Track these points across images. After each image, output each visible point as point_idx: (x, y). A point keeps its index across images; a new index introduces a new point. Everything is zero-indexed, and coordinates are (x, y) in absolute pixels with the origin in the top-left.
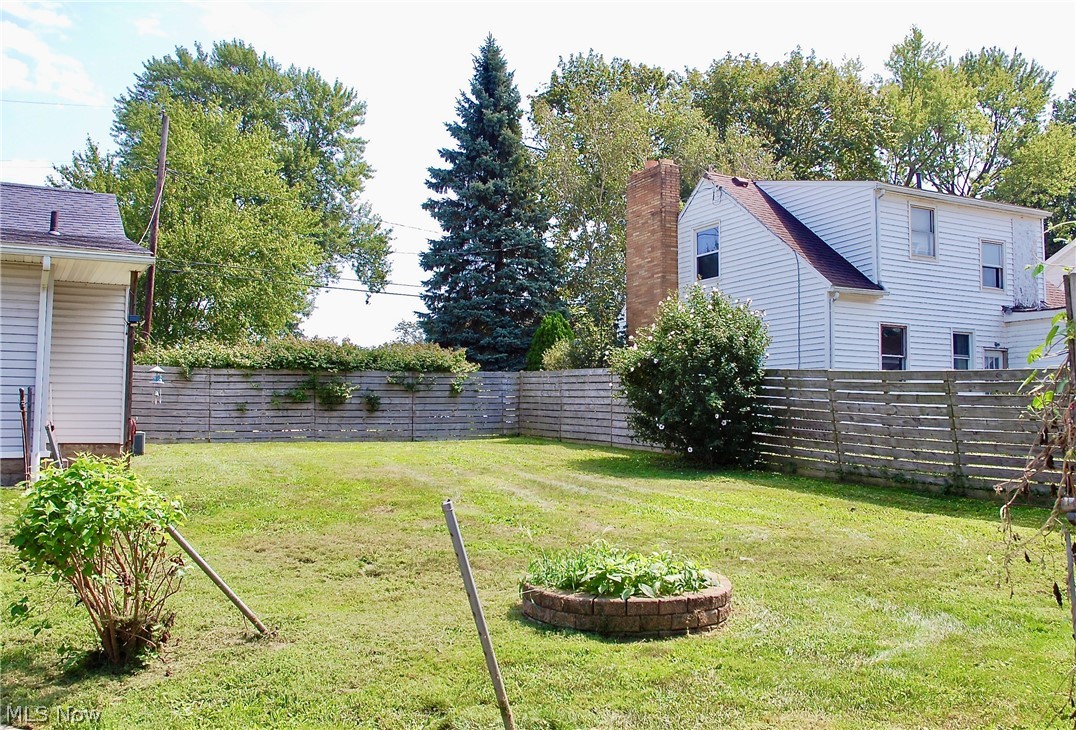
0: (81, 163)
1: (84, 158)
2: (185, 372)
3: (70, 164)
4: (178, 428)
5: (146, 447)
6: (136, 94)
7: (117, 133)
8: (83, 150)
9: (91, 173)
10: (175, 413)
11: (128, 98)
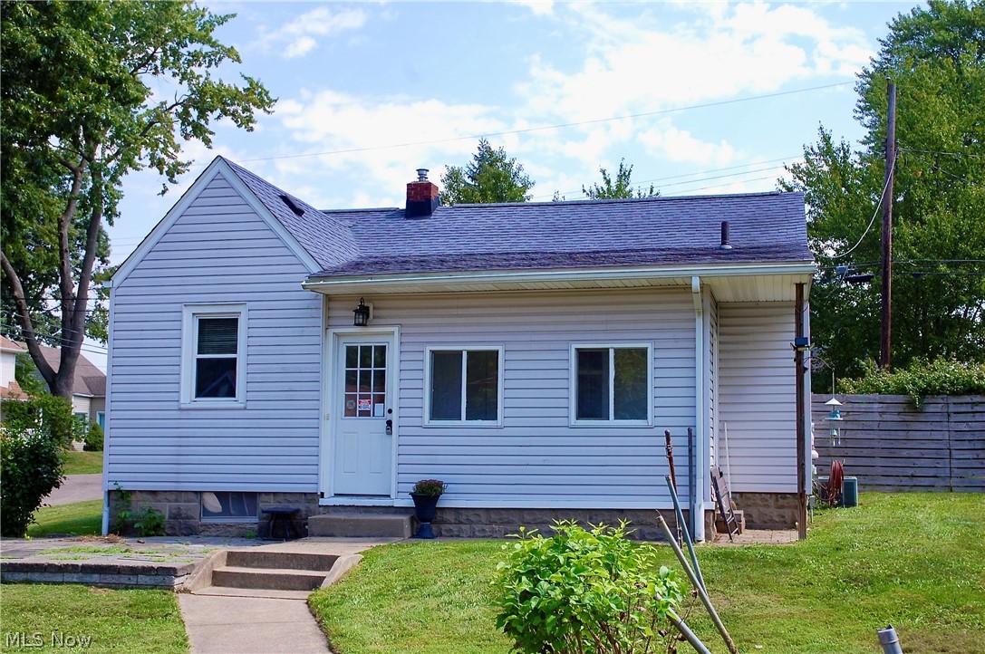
0: (813, 157)
1: (817, 150)
2: (916, 402)
3: (801, 161)
4: (910, 472)
5: (858, 498)
6: (881, 63)
7: (861, 115)
8: (815, 141)
9: (826, 168)
10: (905, 453)
11: (871, 70)
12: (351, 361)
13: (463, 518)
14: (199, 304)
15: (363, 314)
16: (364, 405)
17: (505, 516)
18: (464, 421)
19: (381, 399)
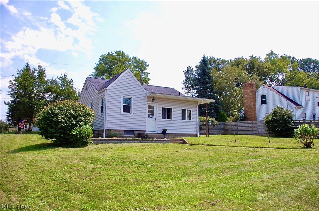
12: (149, 108)
13: (167, 135)
14: (124, 95)
15: (153, 100)
16: (151, 116)
17: (173, 135)
18: (167, 119)
19: (153, 115)
